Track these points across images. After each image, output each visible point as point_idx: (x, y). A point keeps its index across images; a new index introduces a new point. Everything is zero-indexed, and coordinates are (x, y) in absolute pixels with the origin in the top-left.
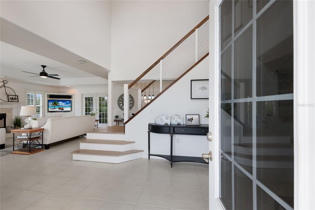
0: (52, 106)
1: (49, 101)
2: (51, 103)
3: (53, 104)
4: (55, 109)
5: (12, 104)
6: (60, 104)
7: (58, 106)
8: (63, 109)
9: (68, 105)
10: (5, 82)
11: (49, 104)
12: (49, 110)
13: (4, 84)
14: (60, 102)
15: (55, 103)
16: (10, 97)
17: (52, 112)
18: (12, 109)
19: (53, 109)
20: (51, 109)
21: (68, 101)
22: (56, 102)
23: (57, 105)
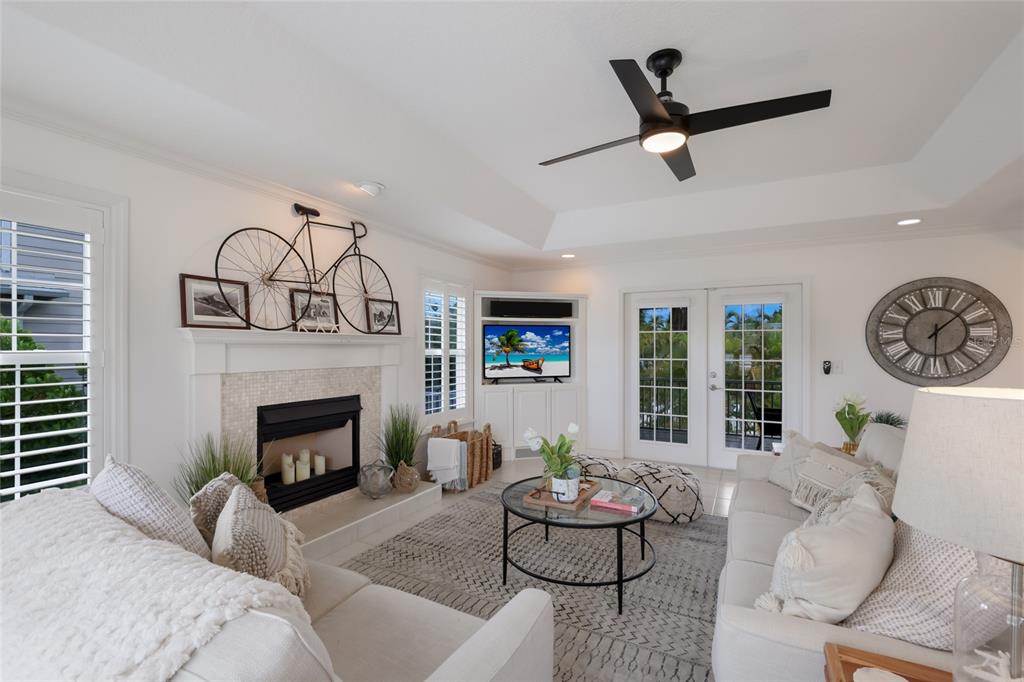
0: (498, 353)
1: (487, 329)
2: (496, 340)
3: (503, 343)
4: (509, 366)
5: (382, 346)
6: (530, 345)
7: (521, 351)
8: (538, 370)
9: (556, 349)
10: (360, 231)
11: (487, 345)
12: (490, 374)
13: (355, 242)
14: (530, 335)
15: (509, 339)
16: (375, 308)
17: (496, 381)
18: (378, 369)
19: (501, 368)
20: (493, 368)
21: (559, 327)
22: (515, 332)
23: (516, 350)
